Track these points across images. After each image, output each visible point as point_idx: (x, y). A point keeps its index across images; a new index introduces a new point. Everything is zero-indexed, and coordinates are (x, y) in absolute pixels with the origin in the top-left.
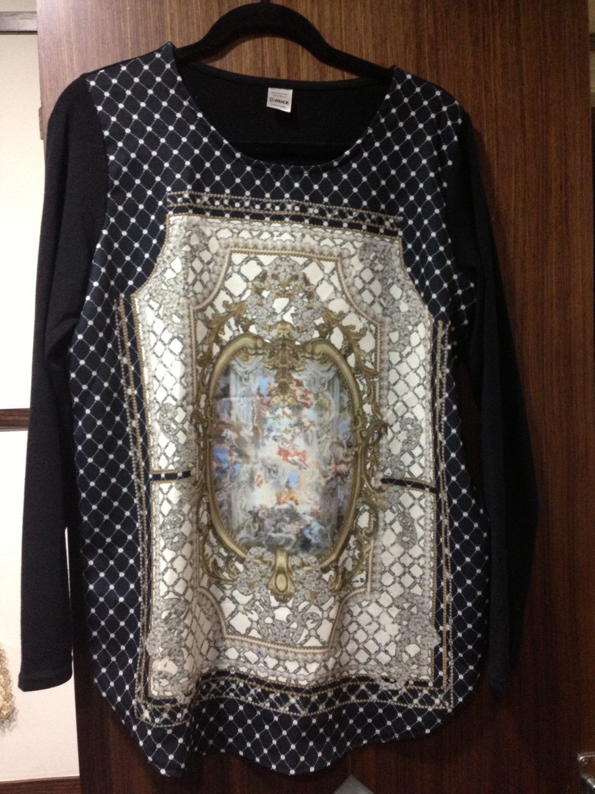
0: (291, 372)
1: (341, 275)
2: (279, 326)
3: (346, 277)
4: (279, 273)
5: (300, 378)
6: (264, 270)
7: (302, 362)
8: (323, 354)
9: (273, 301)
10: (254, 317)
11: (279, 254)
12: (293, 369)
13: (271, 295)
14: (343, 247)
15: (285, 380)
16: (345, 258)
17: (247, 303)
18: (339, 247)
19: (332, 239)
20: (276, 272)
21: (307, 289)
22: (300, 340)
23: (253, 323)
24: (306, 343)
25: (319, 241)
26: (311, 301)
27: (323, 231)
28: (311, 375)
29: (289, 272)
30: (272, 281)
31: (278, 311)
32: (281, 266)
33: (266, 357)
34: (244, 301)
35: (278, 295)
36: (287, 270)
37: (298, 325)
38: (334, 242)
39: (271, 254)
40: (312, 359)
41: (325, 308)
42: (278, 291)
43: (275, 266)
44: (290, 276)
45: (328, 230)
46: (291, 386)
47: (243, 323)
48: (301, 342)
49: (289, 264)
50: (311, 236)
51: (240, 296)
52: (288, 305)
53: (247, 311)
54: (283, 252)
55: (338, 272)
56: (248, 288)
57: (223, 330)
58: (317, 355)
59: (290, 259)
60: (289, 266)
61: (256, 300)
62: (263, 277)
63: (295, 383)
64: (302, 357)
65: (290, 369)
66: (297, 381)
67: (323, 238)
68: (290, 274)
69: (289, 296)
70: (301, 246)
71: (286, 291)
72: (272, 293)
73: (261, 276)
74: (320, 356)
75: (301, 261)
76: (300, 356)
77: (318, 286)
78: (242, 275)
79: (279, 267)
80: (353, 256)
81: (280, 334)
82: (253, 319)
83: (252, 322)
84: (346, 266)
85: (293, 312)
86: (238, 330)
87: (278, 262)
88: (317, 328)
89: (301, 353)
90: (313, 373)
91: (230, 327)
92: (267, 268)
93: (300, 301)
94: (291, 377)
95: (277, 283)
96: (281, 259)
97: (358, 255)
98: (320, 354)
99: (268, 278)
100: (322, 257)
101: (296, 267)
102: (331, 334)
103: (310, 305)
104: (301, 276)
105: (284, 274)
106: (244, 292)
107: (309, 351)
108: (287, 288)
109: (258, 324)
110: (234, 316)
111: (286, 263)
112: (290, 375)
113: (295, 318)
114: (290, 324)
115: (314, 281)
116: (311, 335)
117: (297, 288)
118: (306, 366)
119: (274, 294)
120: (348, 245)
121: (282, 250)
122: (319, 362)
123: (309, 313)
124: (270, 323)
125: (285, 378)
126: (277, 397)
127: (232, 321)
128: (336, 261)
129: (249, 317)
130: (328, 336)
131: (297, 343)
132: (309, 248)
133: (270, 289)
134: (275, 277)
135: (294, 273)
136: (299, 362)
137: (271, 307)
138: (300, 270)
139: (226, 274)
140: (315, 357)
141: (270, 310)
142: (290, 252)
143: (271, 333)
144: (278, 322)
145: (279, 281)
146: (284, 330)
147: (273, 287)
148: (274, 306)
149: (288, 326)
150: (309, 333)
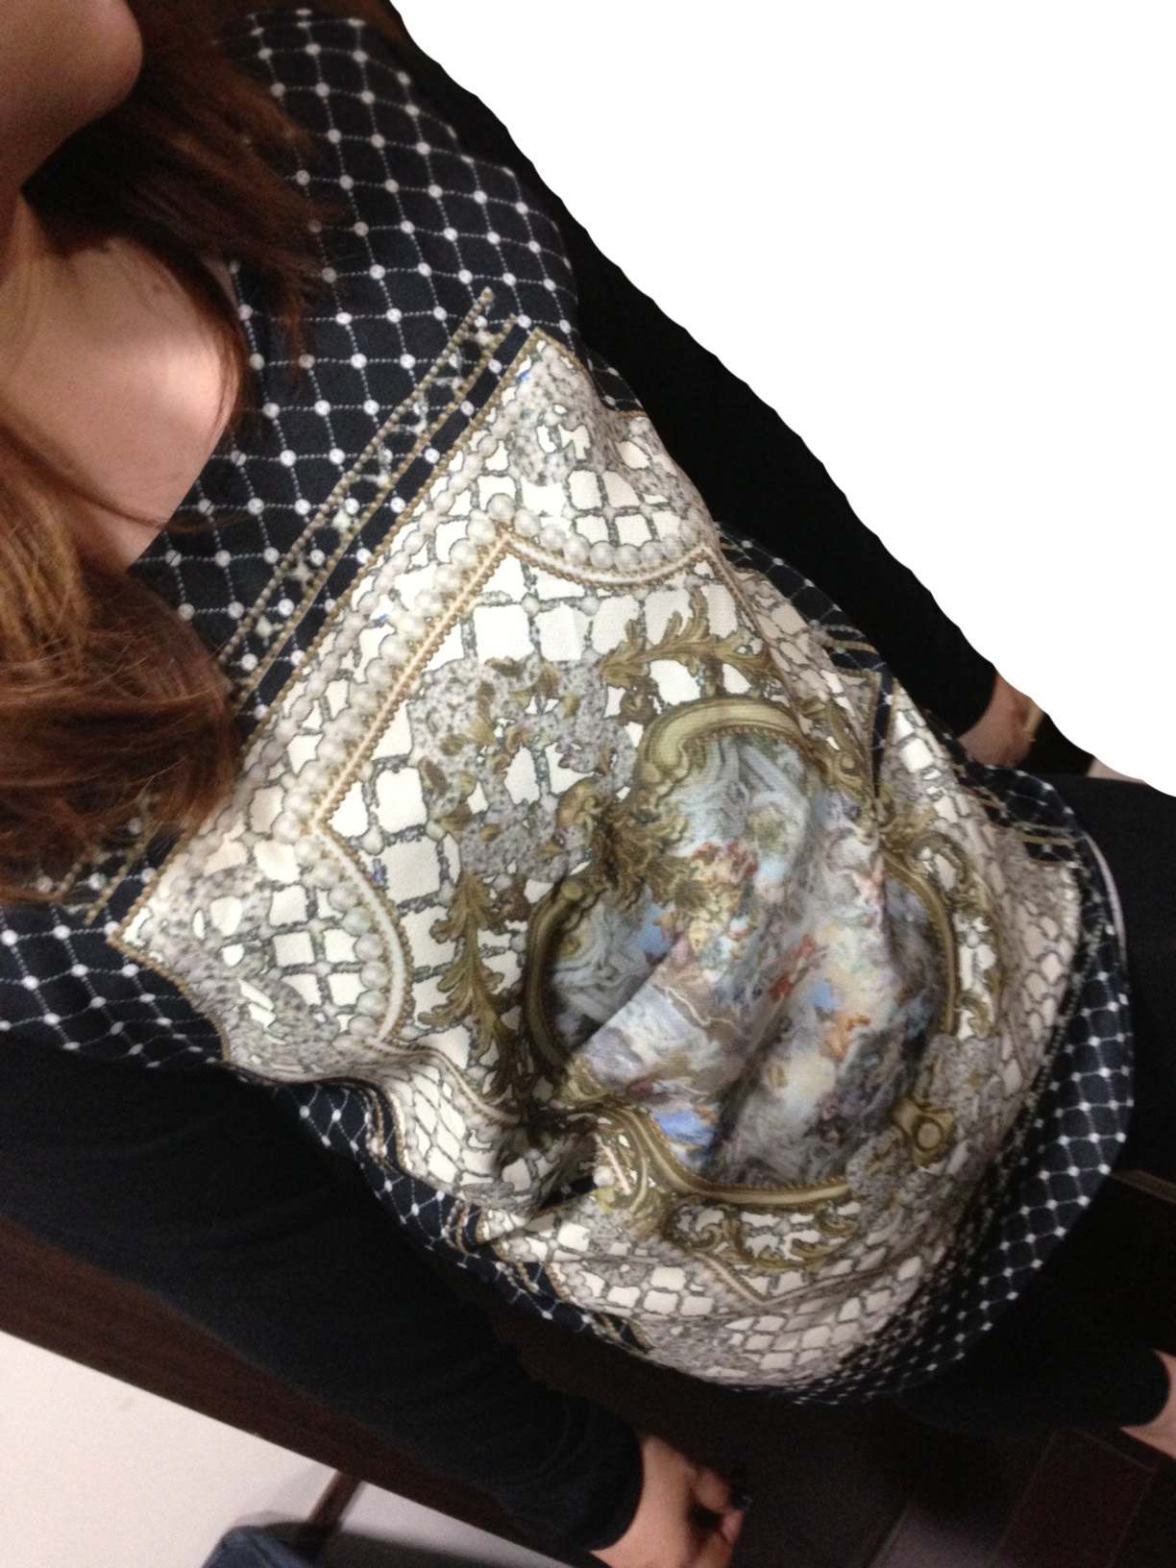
0: (670, 853)
1: (549, 560)
2: (567, 814)
3: (560, 553)
4: (450, 728)
5: (698, 844)
6: (418, 766)
7: (669, 812)
8: (685, 747)
9: (504, 791)
10: (512, 869)
11: (402, 695)
12: (667, 843)
13: (489, 788)
14: (483, 506)
15: (676, 880)
16: (513, 520)
17: (470, 870)
18: (476, 515)
19: (447, 517)
20: (442, 734)
21: (528, 683)
22: (620, 784)
23: (525, 880)
24: (637, 770)
25: (432, 557)
26: (561, 692)
27: (413, 526)
28: (708, 813)
29: (462, 699)
30: (459, 760)
31: (532, 795)
32: (435, 710)
33: (608, 894)
34: (461, 875)
35: (500, 769)
36: (455, 700)
37: (591, 766)
38: (457, 518)
39: (391, 713)
40: (678, 782)
41: (597, 663)
42: (490, 764)
43: (423, 727)
44: (474, 704)
45: (417, 512)
46: (698, 877)
47: (508, 908)
48: (626, 784)
49: (443, 685)
50: (408, 571)
51: (444, 876)
52: (535, 760)
53: (488, 880)
54: (403, 679)
55: (536, 564)
56: (439, 842)
57: (492, 974)
58: (679, 764)
59: (433, 672)
60: (448, 689)
61: (476, 837)
62: (434, 780)
63: (700, 863)
64: (657, 806)
65: (662, 851)
66: (700, 854)
67: (430, 538)
68: (470, 699)
69: (520, 739)
70: (417, 621)
71: (502, 742)
72: (484, 782)
73: (428, 783)
74: (685, 761)
75: (452, 647)
76: (652, 808)
77: (537, 645)
78: (400, 835)
79: (436, 717)
80: (519, 493)
81: (585, 825)
82: (514, 875)
83: (519, 883)
84: (534, 531)
85: (560, 756)
86: (515, 933)
87: (420, 710)
88: (624, 718)
89: (647, 801)
90: (710, 806)
91: (495, 952)
92: (418, 755)
93: (545, 722)
94: (683, 862)
95: (469, 750)
96: (417, 697)
97: (524, 480)
98: (680, 756)
99: (444, 768)
100: (475, 579)
101: (460, 673)
102: (656, 694)
103: (569, 702)
104: (490, 676)
105: (458, 716)
106: (442, 860)
107: (657, 777)
108: (498, 733)
109: (531, 869)
110: (477, 925)
111: (435, 691)
112: (674, 861)
113: (573, 762)
114: (579, 783)
115: (518, 649)
116: (629, 747)
117: (512, 707)
118: (683, 808)
119: (492, 779)
120: (488, 486)
121: (395, 678)
122: (695, 771)
123: (584, 718)
124: (545, 834)
125: (672, 876)
126: (694, 925)
127: (486, 938)
128: (508, 548)
129: (505, 882)
130: (656, 705)
131: (623, 794)
132: (434, 600)
133: (473, 780)
134: (453, 745)
135: (473, 689)
136: (664, 820)
137: (515, 807)
138: (475, 665)
139: (370, 879)
140: (681, 773)
141: (520, 815)
142: (414, 662)
143: (569, 847)
144: (558, 812)
145: (469, 742)
146: (582, 809)
147: (472, 769)
148: (517, 800)
149: (581, 791)
150: (621, 748)
